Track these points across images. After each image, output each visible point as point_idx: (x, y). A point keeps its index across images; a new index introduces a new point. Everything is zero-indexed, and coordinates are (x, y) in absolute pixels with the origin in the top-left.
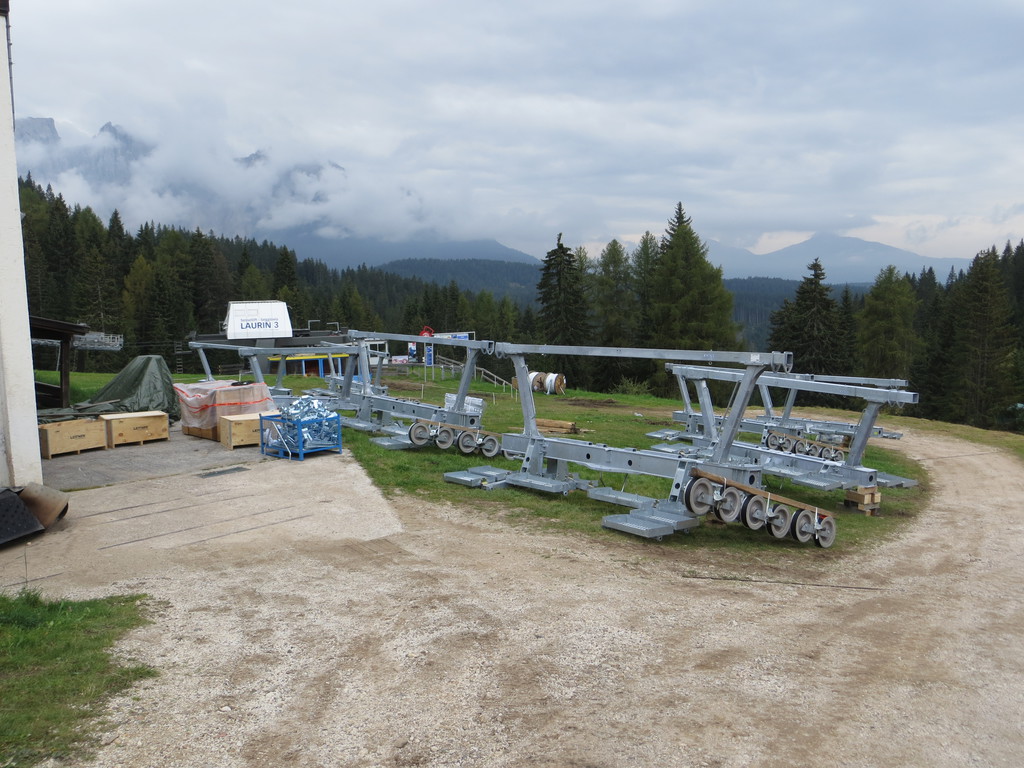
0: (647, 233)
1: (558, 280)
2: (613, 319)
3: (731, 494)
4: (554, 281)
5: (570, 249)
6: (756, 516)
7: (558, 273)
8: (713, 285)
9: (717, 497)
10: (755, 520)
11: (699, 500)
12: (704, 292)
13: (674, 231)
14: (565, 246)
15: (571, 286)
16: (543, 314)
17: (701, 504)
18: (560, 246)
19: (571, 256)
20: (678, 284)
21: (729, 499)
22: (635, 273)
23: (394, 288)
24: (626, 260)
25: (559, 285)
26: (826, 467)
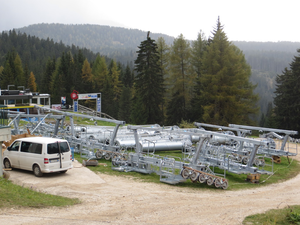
0: (201, 31)
1: (148, 59)
2: (180, 81)
3: (195, 173)
4: (145, 59)
5: (154, 41)
6: (202, 179)
7: (148, 54)
8: (236, 65)
9: (190, 173)
10: (202, 180)
11: (185, 174)
12: (231, 69)
13: (215, 31)
14: (151, 39)
15: (155, 62)
16: (138, 79)
17: (186, 175)
18: (149, 39)
19: (155, 45)
20: (216, 64)
21: (194, 174)
22: (194, 53)
23: (34, 46)
24: (188, 45)
25: (148, 61)
26: (241, 167)
